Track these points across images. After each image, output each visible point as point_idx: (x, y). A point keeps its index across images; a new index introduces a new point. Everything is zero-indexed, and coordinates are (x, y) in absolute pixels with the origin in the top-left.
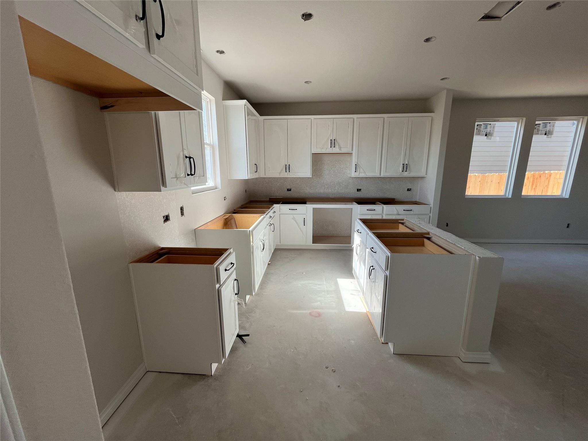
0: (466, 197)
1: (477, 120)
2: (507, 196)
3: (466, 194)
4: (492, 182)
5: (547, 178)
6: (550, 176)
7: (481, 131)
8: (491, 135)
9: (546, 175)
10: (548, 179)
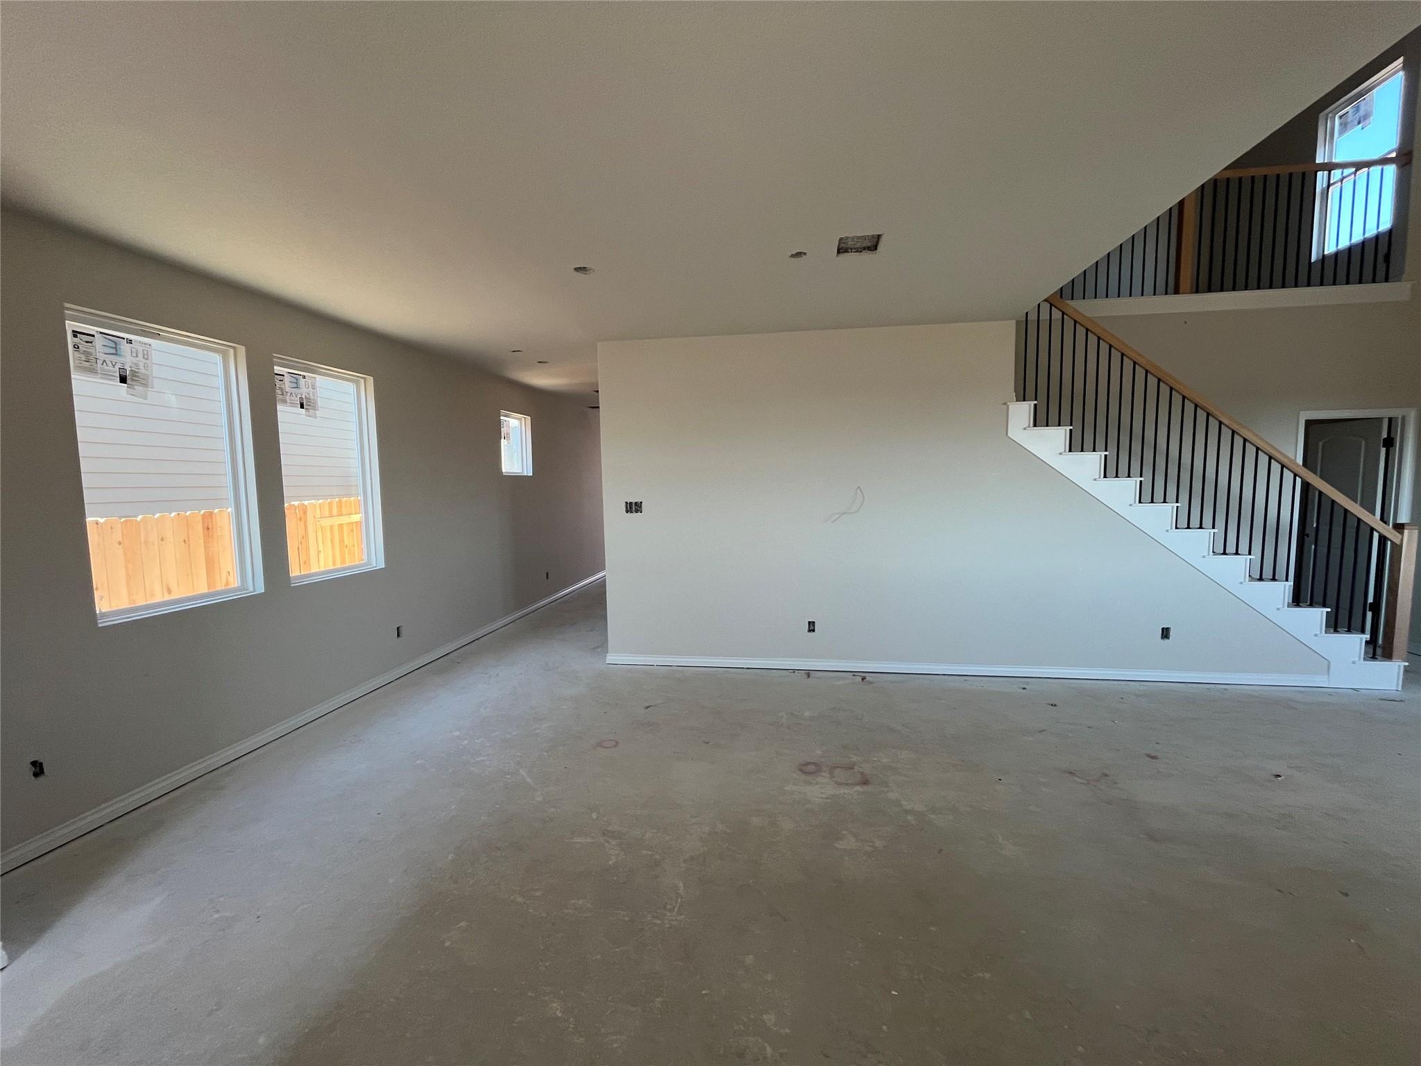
0: (102, 623)
1: (68, 309)
2: (251, 589)
3: (97, 612)
4: (162, 539)
5: (300, 519)
6: (305, 513)
7: (100, 362)
8: (142, 381)
9: (297, 511)
10: (303, 520)
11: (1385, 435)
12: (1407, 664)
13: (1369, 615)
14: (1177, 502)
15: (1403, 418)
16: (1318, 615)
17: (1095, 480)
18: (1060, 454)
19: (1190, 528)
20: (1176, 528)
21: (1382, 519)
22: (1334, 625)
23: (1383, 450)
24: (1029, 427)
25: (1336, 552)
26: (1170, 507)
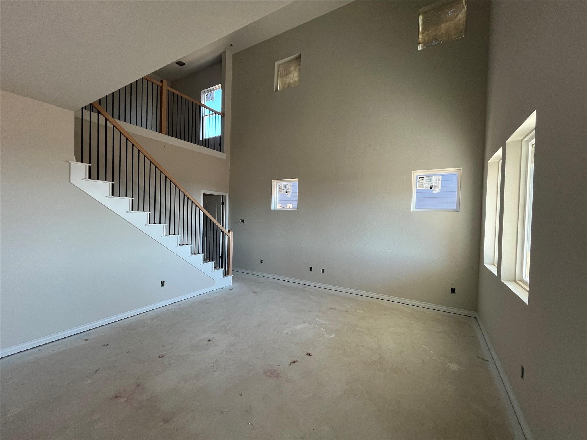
11: (222, 201)
12: (233, 276)
13: (221, 259)
14: (165, 223)
15: (226, 196)
16: (212, 264)
17: (127, 212)
18: (107, 197)
19: (171, 235)
20: (165, 235)
21: (222, 226)
22: (216, 267)
23: (222, 206)
24: (86, 178)
25: (212, 239)
26: (162, 226)
